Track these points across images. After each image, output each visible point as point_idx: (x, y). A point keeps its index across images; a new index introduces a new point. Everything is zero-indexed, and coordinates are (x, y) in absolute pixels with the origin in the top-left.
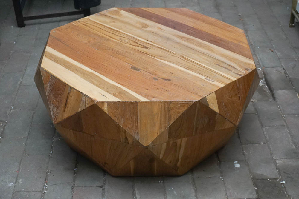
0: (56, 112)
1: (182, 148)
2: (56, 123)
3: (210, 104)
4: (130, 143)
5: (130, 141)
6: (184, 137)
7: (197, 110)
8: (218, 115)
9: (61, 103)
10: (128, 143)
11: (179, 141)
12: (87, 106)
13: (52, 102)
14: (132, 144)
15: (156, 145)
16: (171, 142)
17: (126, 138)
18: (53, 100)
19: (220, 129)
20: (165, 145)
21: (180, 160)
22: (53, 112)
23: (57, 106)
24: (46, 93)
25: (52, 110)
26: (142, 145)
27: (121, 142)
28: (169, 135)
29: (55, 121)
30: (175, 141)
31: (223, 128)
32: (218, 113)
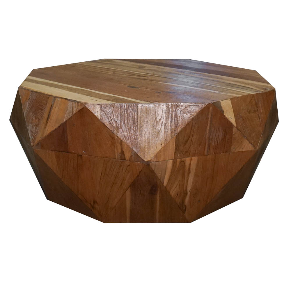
0: (36, 131)
1: (191, 174)
2: (34, 144)
3: (225, 111)
4: (127, 159)
5: (127, 156)
6: (194, 155)
7: (210, 115)
8: (235, 129)
9: (42, 118)
10: (125, 159)
11: (187, 160)
12: (74, 112)
13: (30, 122)
14: (129, 160)
15: (160, 161)
16: (178, 160)
17: (123, 153)
18: (33, 119)
19: (237, 151)
20: (170, 164)
21: (189, 193)
22: (32, 132)
23: (37, 124)
24: (24, 113)
25: (31, 131)
26: (142, 159)
27: (115, 159)
28: (176, 149)
29: (34, 142)
30: (183, 159)
31: (241, 150)
32: (235, 127)
